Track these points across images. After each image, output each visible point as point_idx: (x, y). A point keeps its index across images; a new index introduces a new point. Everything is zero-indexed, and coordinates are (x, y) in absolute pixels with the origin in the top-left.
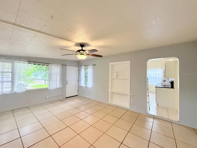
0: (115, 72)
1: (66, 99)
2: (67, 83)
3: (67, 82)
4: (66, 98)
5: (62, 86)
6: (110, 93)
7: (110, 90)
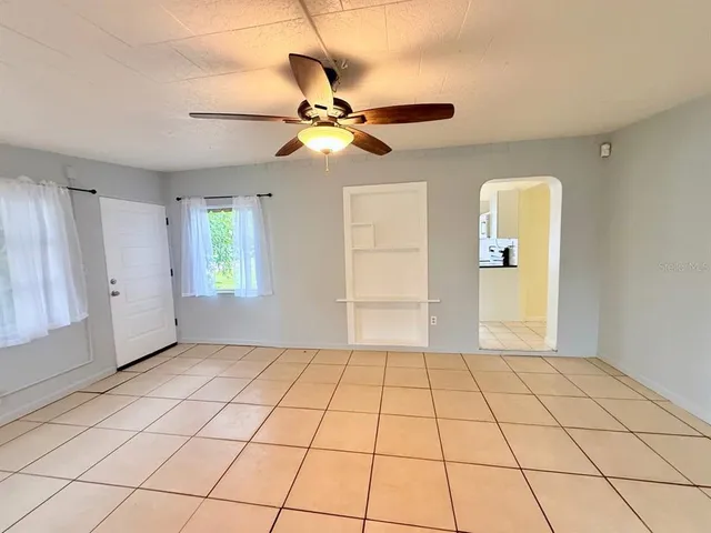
0: (366, 226)
1: (122, 374)
2: (114, 294)
3: (113, 288)
4: (120, 369)
5: (85, 315)
6: (350, 308)
7: (349, 298)
